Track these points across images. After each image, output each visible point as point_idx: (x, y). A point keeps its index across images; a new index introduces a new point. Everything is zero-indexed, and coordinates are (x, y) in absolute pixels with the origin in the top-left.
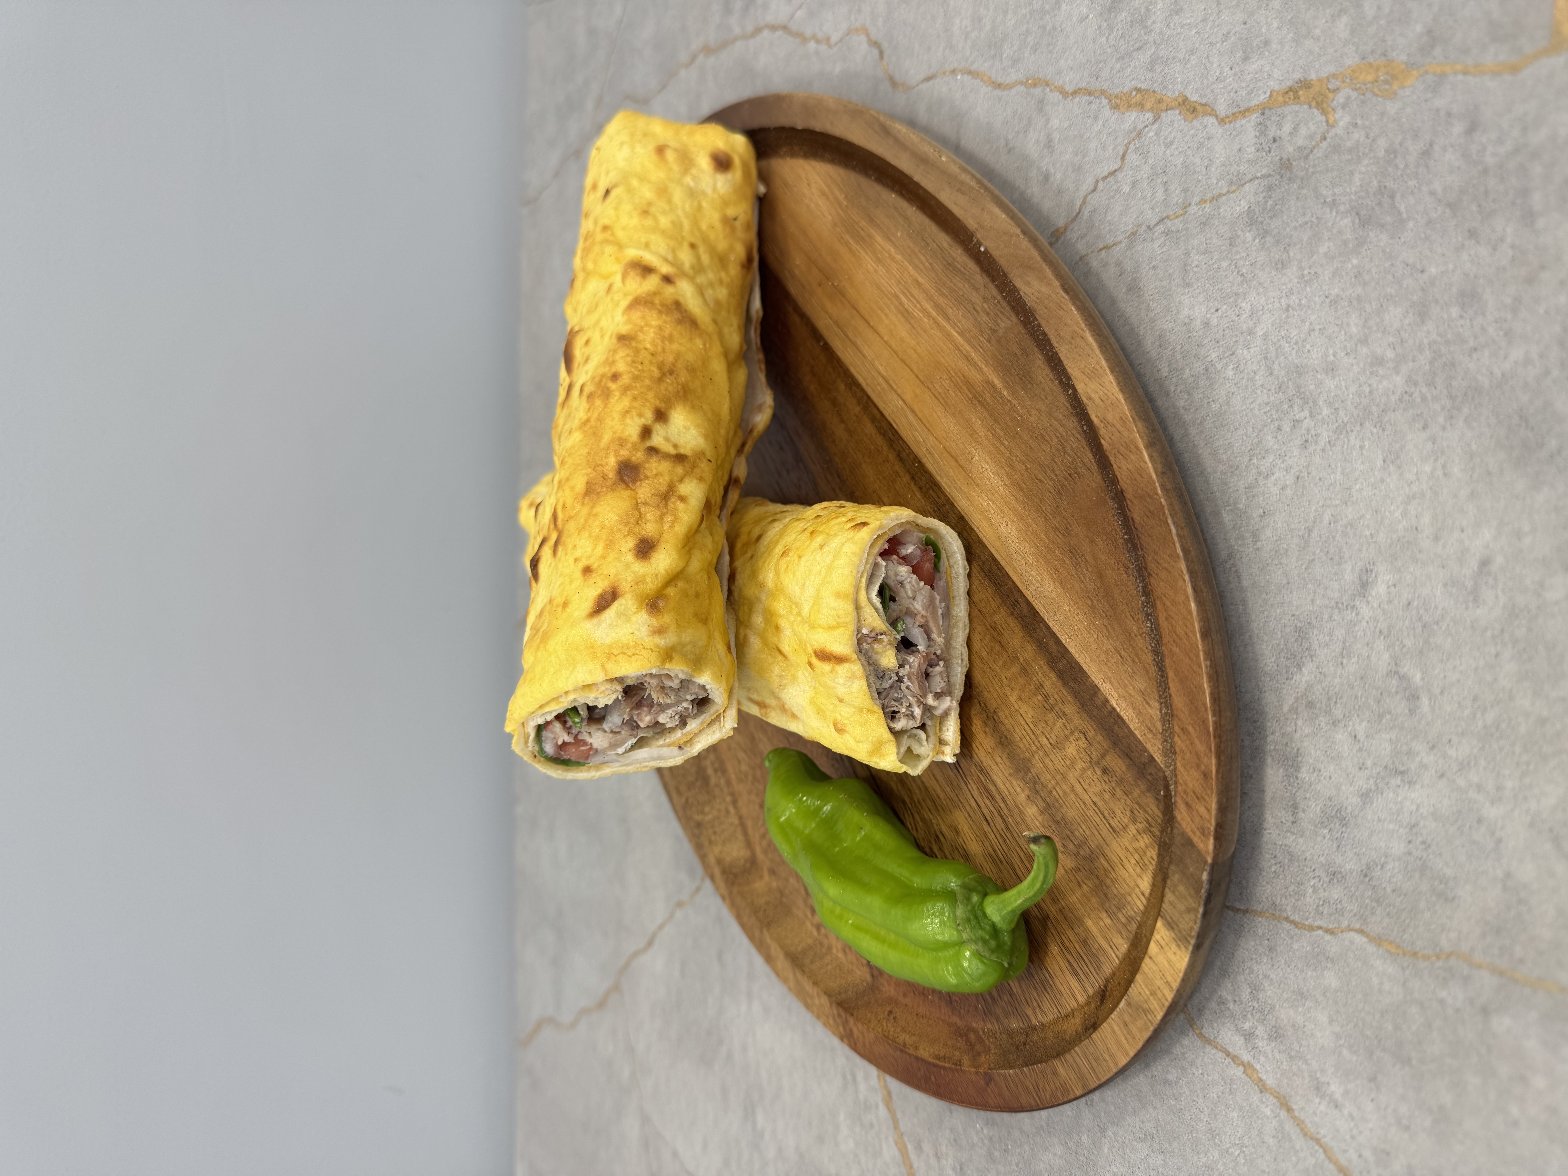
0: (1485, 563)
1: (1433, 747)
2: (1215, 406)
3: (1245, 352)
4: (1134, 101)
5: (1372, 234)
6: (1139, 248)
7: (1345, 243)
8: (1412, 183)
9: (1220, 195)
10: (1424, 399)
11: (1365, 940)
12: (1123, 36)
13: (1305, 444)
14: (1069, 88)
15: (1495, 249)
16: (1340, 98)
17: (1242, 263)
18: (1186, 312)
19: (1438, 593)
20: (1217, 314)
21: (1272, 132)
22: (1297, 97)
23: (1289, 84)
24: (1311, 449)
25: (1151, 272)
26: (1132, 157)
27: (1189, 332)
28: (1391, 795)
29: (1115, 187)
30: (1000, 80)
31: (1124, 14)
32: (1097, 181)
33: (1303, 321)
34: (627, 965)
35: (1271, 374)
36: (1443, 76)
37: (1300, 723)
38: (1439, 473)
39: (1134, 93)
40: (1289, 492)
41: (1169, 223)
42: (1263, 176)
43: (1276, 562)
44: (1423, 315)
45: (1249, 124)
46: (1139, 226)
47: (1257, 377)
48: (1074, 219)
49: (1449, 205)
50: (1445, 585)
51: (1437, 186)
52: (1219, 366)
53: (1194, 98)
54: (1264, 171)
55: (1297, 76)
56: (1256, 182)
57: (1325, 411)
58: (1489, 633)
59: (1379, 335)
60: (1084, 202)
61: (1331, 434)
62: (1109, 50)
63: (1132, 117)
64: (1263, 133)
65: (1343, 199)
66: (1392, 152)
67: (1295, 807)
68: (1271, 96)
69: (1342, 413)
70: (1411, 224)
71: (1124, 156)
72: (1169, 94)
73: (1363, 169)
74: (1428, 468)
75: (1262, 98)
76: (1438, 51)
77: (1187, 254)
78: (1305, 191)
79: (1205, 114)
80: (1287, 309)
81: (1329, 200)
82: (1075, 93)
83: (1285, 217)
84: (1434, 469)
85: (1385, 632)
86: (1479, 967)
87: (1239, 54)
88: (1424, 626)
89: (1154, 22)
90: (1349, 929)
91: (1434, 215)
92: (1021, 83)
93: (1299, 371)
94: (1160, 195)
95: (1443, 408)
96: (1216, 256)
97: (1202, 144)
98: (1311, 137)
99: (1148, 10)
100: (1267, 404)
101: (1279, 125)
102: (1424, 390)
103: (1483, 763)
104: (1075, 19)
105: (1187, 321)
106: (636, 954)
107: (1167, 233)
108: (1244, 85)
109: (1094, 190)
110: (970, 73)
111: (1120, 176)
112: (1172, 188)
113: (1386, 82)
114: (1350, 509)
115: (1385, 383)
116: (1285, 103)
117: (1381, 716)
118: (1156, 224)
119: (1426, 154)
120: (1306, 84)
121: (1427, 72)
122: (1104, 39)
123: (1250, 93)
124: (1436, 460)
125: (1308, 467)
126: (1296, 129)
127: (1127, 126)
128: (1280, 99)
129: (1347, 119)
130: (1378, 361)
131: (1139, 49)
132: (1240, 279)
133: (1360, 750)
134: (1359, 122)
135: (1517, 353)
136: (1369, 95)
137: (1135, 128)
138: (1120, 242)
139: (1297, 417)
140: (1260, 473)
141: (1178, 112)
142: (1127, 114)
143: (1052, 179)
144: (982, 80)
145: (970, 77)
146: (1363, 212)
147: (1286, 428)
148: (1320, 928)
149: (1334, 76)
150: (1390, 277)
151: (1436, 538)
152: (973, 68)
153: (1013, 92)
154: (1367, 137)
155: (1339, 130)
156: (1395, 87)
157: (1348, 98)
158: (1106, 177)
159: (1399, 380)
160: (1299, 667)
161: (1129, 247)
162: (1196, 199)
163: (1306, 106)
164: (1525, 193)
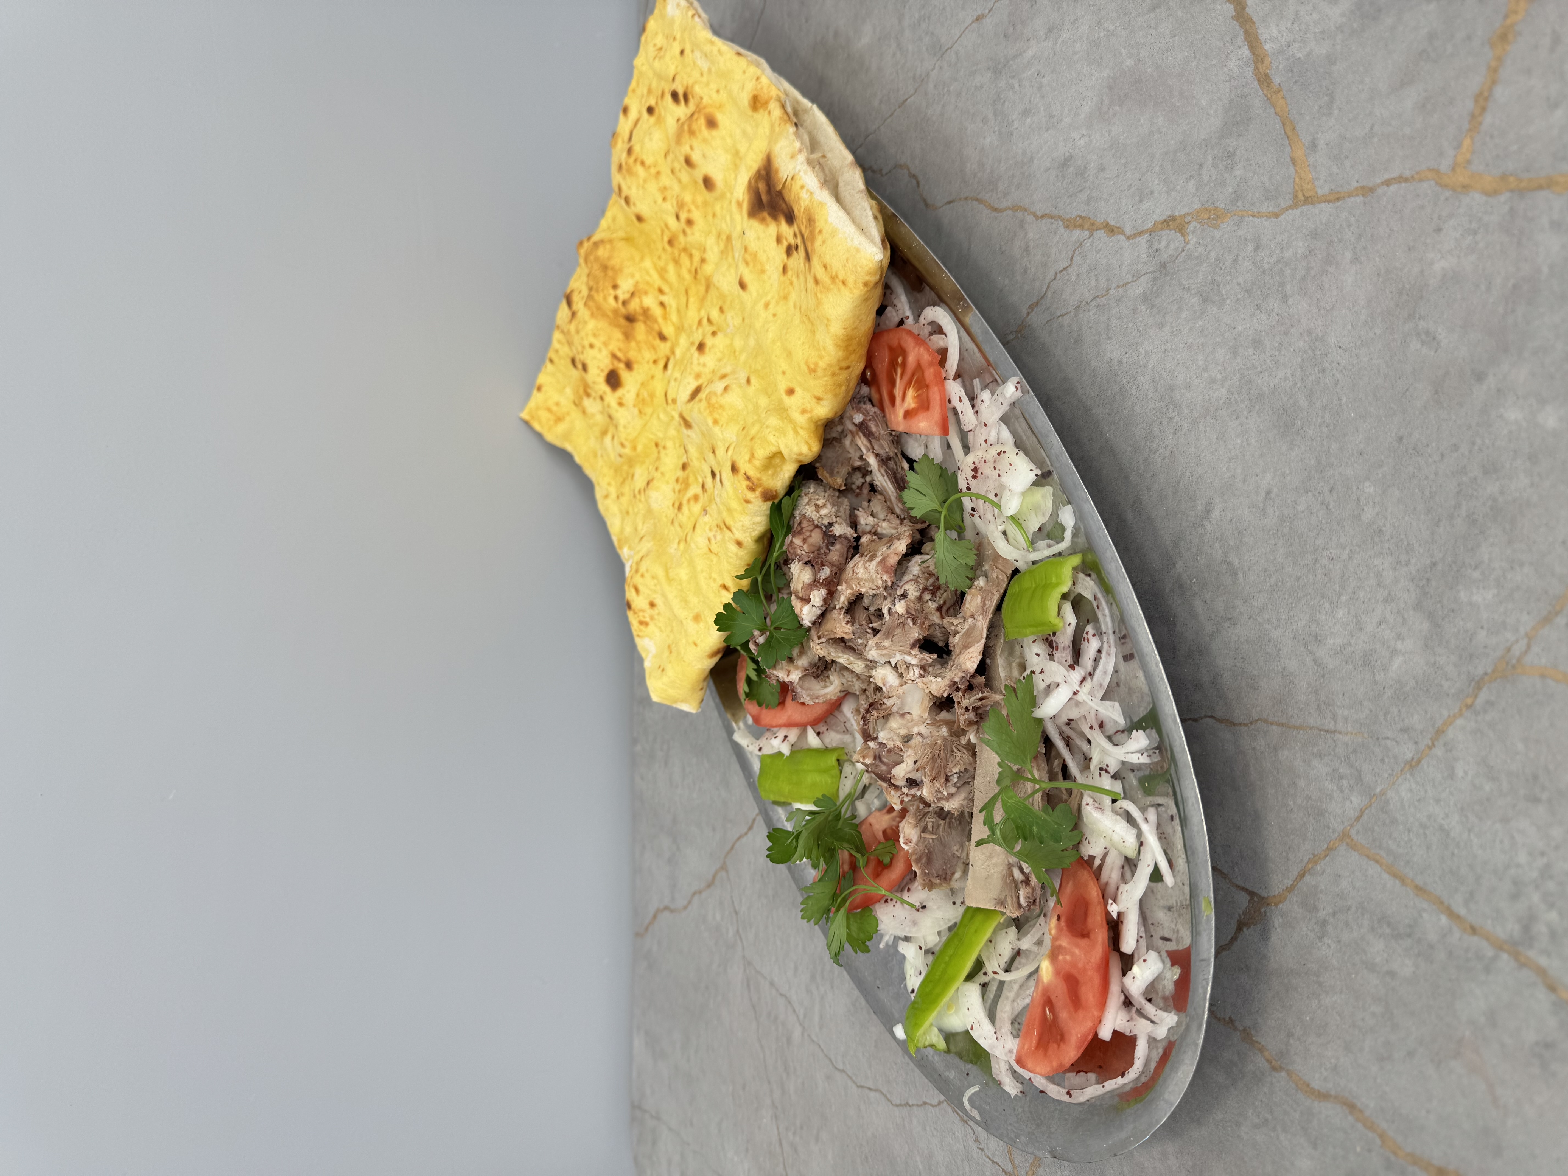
0: (1268, 493)
1: (1245, 602)
2: (1125, 412)
3: (1142, 378)
4: (1078, 223)
5: (1209, 307)
6: (1081, 315)
7: (1195, 312)
8: (1228, 278)
9: (1128, 283)
10: (1237, 402)
11: (1214, 721)
12: (1071, 183)
14: (1039, 214)
15: (1269, 316)
16: (1191, 227)
17: (1139, 324)
18: (1108, 355)
19: (1246, 513)
20: (1126, 356)
21: (1156, 246)
22: (1168, 226)
23: (1164, 217)
24: (1178, 434)
25: (1088, 331)
26: (1077, 259)
27: (1110, 367)
28: (1225, 633)
29: (1067, 277)
30: (996, 206)
31: (1072, 169)
32: (1056, 274)
33: (1173, 359)
35: (1156, 391)
36: (1243, 217)
37: (1175, 598)
38: (1245, 443)
39: (1078, 219)
40: (1167, 461)
41: (1099, 300)
42: (1151, 272)
43: (1160, 503)
44: (1235, 353)
45: (1143, 240)
46: (1081, 302)
47: (1149, 393)
48: (1042, 297)
49: (1247, 291)
50: (1249, 507)
51: (1241, 280)
52: (1127, 388)
53: (1112, 223)
54: (1152, 269)
55: (1169, 213)
56: (1147, 275)
57: (1186, 411)
58: (1271, 533)
59: (1214, 366)
60: (1048, 286)
61: (1189, 424)
62: (1063, 191)
63: (1077, 234)
64: (1151, 246)
65: (1194, 286)
66: (1218, 259)
67: (1174, 648)
68: (1155, 224)
69: (1194, 412)
70: (1228, 301)
71: (1072, 257)
72: (1098, 220)
73: (1204, 269)
74: (1239, 441)
75: (1150, 225)
76: (1239, 203)
77: (1109, 319)
78: (1173, 282)
79: (1119, 233)
80: (1165, 352)
81: (1186, 286)
82: (1043, 217)
83: (1163, 297)
84: (1243, 441)
85: (1220, 537)
86: (1272, 724)
87: (1138, 198)
88: (1239, 532)
89: (1089, 175)
90: (1206, 716)
91: (1239, 296)
92: (1010, 209)
93: (1171, 388)
94: (1093, 283)
95: (1246, 407)
96: (1125, 320)
97: (1117, 252)
98: (1176, 249)
99: (1086, 168)
100: (1154, 409)
101: (1159, 242)
102: (1237, 397)
103: (1270, 606)
104: (1042, 169)
105: (1109, 360)
107: (1097, 306)
108: (1140, 217)
109: (1055, 279)
110: (977, 200)
111: (1070, 270)
112: (1100, 278)
113: (1213, 219)
114: (1200, 468)
115: (1216, 393)
116: (1162, 229)
117: (1218, 587)
118: (1091, 301)
119: (1235, 261)
120: (1173, 218)
121: (1235, 215)
122: (1059, 184)
123: (1143, 222)
124: (1243, 436)
125: (1177, 445)
126: (1168, 244)
127: (1073, 239)
128: (1160, 226)
129: (1195, 240)
130: (1213, 381)
131: (1081, 191)
132: (1139, 334)
133: (1208, 609)
134: (1201, 242)
135: (1281, 375)
136: (1206, 226)
137: (1078, 240)
138: (1070, 312)
139: (1171, 416)
140: (1151, 451)
141: (1103, 231)
142: (1074, 232)
143: (1029, 272)
144: (985, 205)
145: (977, 203)
146: (1204, 294)
147: (1165, 423)
148: (1190, 719)
149: (1188, 214)
150: (1218, 332)
151: (1244, 481)
152: (979, 197)
153: (1005, 213)
154: (1205, 251)
155: (1190, 246)
156: (1219, 222)
157: (1195, 227)
158: (1062, 271)
159: (1223, 391)
160: (1174, 564)
161: (1076, 315)
162: (1114, 285)
163: (1173, 231)
164: (1282, 284)
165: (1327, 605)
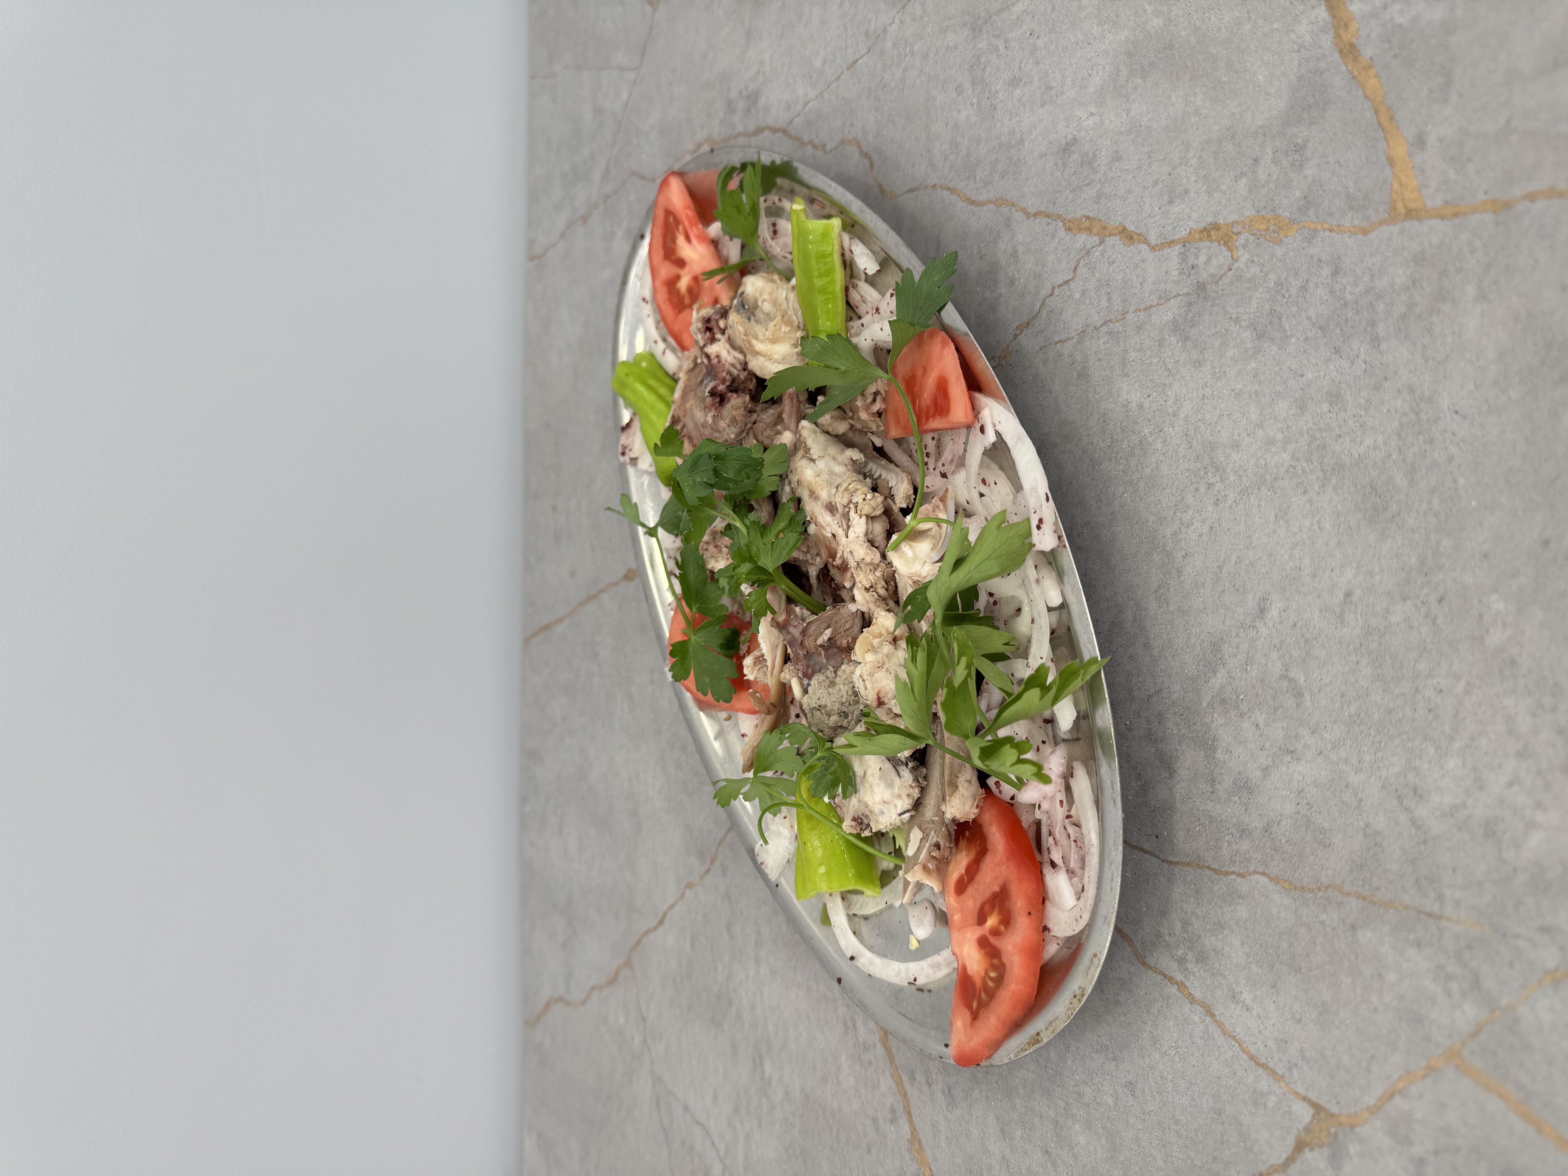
0: (1348, 594)
1: (1314, 732)
2: (1148, 471)
3: (1171, 430)
4: (1084, 225)
5: (1266, 345)
6: (1087, 343)
7: (1246, 350)
8: (1294, 309)
9: (1152, 306)
10: (1304, 471)
11: (1266, 880)
12: (1074, 173)
13: (1217, 503)
14: (1032, 211)
15: (1353, 363)
16: (1242, 240)
17: (1168, 360)
18: (1124, 396)
19: (1316, 617)
20: (1149, 399)
21: (1191, 261)
22: (1209, 236)
23: (1203, 225)
24: (1221, 506)
25: (1097, 363)
26: (1082, 271)
27: (1127, 412)
28: (1284, 769)
29: (1068, 293)
30: (974, 198)
31: (1076, 156)
32: (1054, 288)
33: (1215, 408)
34: (639, 942)
35: (1191, 447)
36: (1315, 231)
37: (1215, 715)
38: (1316, 527)
39: (1084, 220)
40: (1205, 538)
41: (1111, 325)
42: (1184, 294)
43: (1195, 592)
44: (1302, 408)
45: (1174, 252)
46: (1087, 326)
47: (1180, 450)
48: (1035, 317)
49: (1321, 328)
50: (1321, 611)
51: (1312, 314)
52: (1150, 440)
53: (1131, 228)
54: (1185, 291)
55: (1210, 219)
56: (1179, 298)
57: (1232, 478)
58: (1352, 647)
59: (1272, 421)
60: (1043, 304)
61: (1236, 495)
62: (1063, 183)
63: (1082, 239)
64: (1184, 261)
65: (1244, 317)
66: (1279, 284)
67: (1213, 780)
68: (1190, 232)
69: (1244, 479)
70: (1293, 340)
71: (1075, 269)
72: (1112, 223)
73: (1259, 296)
74: (1307, 523)
75: (1184, 233)
76: (1311, 212)
77: (1126, 351)
78: (1216, 309)
79: (1140, 242)
80: (1203, 399)
81: (1234, 316)
82: (1036, 215)
83: (1201, 327)
84: (1312, 524)
85: (1278, 646)
86: (1349, 895)
87: (1166, 198)
88: (1306, 641)
89: (1099, 165)
90: (1255, 872)
91: (1310, 334)
92: (992, 202)
93: (1212, 446)
94: (1104, 303)
95: (1318, 479)
96: (1148, 353)
97: (1137, 265)
98: (1220, 267)
99: (1095, 155)
100: (1188, 470)
101: (1197, 256)
102: (1304, 465)
103: (1349, 742)
104: (1035, 154)
105: (1125, 403)
106: (647, 932)
107: (1110, 333)
108: (1169, 222)
109: (1052, 295)
110: (948, 189)
111: (1072, 285)
112: (1114, 298)
113: (1274, 231)
114: (1251, 553)
115: (1276, 458)
116: (1201, 240)
117: (1276, 709)
118: (1102, 326)
119: (1304, 288)
120: (1216, 227)
121: (1304, 227)
122: (1060, 173)
123: (1174, 229)
124: (1313, 518)
125: (1219, 519)
126: (1209, 260)
127: (1078, 245)
128: (1197, 236)
129: (1247, 256)
130: (1271, 442)
131: (1088, 185)
132: (1166, 372)
133: (1261, 735)
134: (1256, 260)
135: (1368, 441)
136: (1262, 240)
137: (1084, 247)
138: (1073, 338)
139: (1211, 481)
140: (1182, 524)
141: (1118, 238)
142: (1078, 236)
143: (1017, 283)
144: (959, 196)
145: (948, 192)
146: (1259, 328)
147: (1203, 489)
148: (1233, 873)
149: (1237, 223)
150: (1279, 378)
151: (1314, 576)
152: (951, 185)
153: (985, 208)
154: (1262, 271)
155: (1240, 264)
156: (1281, 236)
157: (1247, 240)
158: (1061, 285)
159: (1286, 456)
160: (1214, 672)
161: (1080, 342)
162: (1133, 308)
163: (1216, 244)
164: (1373, 323)
165: (1431, 751)
